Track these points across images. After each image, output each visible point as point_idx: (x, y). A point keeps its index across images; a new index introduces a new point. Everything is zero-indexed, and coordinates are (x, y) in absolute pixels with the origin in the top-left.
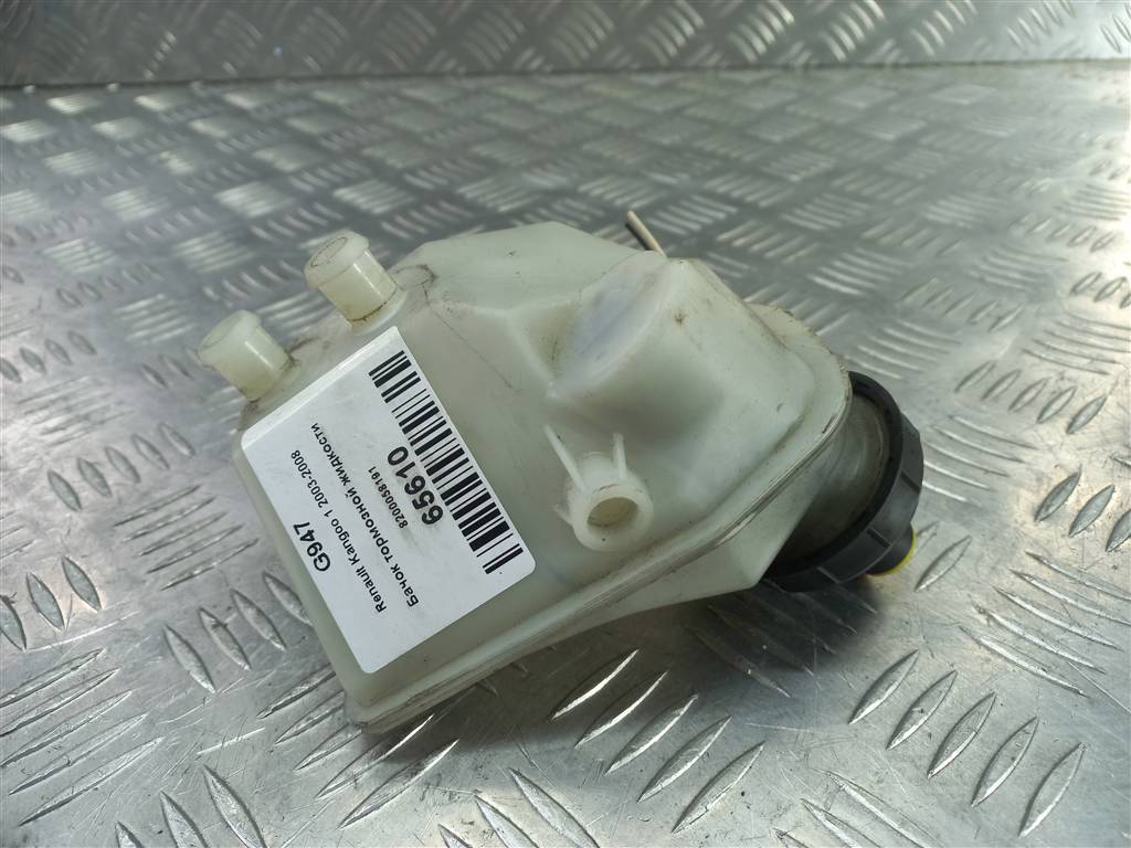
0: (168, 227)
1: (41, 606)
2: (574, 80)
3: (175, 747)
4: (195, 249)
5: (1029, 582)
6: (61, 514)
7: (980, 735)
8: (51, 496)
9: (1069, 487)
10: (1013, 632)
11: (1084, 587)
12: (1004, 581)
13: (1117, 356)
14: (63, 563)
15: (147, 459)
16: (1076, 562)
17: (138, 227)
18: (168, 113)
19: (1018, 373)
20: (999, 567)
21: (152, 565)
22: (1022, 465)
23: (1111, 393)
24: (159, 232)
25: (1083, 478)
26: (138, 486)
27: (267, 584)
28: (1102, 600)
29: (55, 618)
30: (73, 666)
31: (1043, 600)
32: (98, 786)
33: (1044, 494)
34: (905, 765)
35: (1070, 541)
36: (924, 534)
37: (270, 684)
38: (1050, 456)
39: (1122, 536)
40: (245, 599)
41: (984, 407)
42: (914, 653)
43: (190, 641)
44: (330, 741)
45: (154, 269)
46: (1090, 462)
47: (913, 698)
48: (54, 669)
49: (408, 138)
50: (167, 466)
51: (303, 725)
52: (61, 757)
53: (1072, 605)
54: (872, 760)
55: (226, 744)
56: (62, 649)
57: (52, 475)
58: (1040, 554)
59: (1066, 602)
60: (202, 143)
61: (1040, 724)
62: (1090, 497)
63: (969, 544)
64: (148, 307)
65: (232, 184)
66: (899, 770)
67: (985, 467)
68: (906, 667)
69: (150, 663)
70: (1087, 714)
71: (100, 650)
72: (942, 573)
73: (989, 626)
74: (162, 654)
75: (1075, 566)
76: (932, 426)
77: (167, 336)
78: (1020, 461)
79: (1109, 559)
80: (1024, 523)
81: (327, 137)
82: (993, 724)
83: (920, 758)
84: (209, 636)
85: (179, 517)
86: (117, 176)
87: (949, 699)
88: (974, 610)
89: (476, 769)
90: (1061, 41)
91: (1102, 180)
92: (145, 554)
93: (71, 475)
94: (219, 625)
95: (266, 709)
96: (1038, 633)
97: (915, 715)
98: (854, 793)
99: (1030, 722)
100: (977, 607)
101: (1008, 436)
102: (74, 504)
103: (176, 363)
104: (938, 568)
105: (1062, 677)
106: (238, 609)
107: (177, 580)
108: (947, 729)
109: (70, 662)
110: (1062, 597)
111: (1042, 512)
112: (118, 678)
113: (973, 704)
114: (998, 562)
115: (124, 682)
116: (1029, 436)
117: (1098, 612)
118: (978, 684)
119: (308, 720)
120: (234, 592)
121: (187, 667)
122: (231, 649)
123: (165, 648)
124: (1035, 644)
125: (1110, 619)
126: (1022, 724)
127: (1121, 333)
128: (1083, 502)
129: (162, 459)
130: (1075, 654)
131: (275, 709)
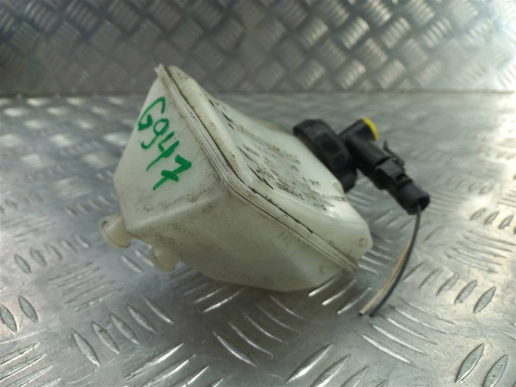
0: (81, 149)
1: (5, 321)
6: (19, 274)
8: (14, 266)
14: (19, 300)
15: (66, 249)
18: (82, 105)
19: (496, 213)
21: (67, 300)
24: (75, 150)
26: (61, 262)
27: (128, 310)
29: (12, 326)
30: (21, 352)
36: (471, 285)
37: (131, 362)
40: (116, 316)
41: (486, 227)
42: (481, 345)
43: (87, 338)
45: (73, 166)
47: (488, 368)
48: (10, 354)
50: (77, 252)
56: (15, 343)
57: (16, 256)
63: (495, 290)
64: (69, 182)
68: (478, 353)
69: (64, 350)
71: (36, 344)
72: (485, 304)
74: (71, 346)
76: (462, 236)
77: (79, 194)
78: (510, 251)
84: (97, 336)
85: (82, 276)
86: (57, 128)
87: (507, 370)
92: (64, 294)
93: (26, 256)
94: (102, 330)
95: (129, 375)
97: (491, 378)
100: (508, 321)
102: (27, 270)
103: (82, 205)
104: (482, 301)
106: (113, 323)
107: (81, 307)
109: (19, 350)
112: (45, 359)
115: (49, 360)
116: (511, 239)
119: (153, 381)
120: (110, 314)
121: (84, 353)
122: (109, 342)
123: (73, 342)
129: (75, 249)
131: (134, 375)
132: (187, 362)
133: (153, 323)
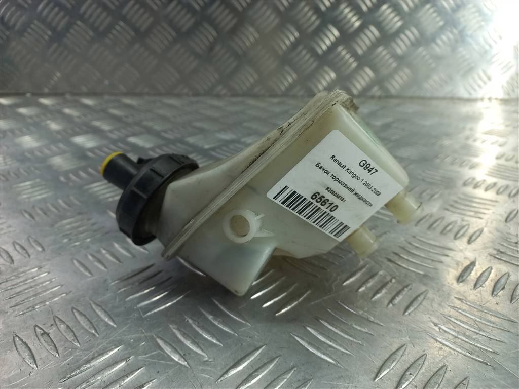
0: (47, 152)
2: (239, 99)
4: (57, 161)
5: (458, 311)
7: (441, 386)
9: (471, 267)
10: (452, 335)
11: (483, 313)
12: (446, 310)
13: (486, 211)
15: (19, 253)
17: (31, 151)
18: (53, 106)
19: (443, 218)
20: (443, 304)
21: (13, 304)
22: (448, 258)
23: (485, 226)
24: (41, 152)
25: (477, 263)
26: (12, 266)
27: (73, 313)
28: (493, 319)
31: (465, 319)
33: (460, 270)
35: (475, 292)
36: (406, 289)
37: (69, 364)
38: (461, 254)
39: (498, 289)
40: (60, 320)
41: (429, 233)
42: (405, 345)
43: (27, 342)
45: (36, 168)
46: (480, 256)
47: (406, 367)
49: (164, 119)
50: (29, 256)
53: (478, 321)
58: (461, 298)
59: (476, 320)
60: (68, 119)
61: (470, 381)
62: (481, 272)
63: (427, 293)
64: (30, 185)
65: (78, 134)
67: (432, 258)
68: (401, 352)
70: (492, 375)
72: (415, 307)
73: (440, 332)
74: (11, 349)
75: (478, 303)
76: (406, 241)
77: (39, 197)
78: (447, 256)
79: (494, 300)
80: (452, 283)
81: (126, 117)
82: (447, 380)
84: (38, 339)
85: (31, 280)
86: (25, 130)
87: (424, 368)
88: (432, 324)
90: (447, 90)
91: (470, 142)
92: (10, 298)
94: (44, 334)
95: (65, 377)
96: (464, 335)
97: (407, 376)
99: (465, 379)
100: (433, 323)
101: (441, 245)
103: (41, 209)
104: (413, 304)
105: (479, 356)
106: (57, 325)
107: (25, 311)
108: (424, 383)
110: (474, 318)
111: (460, 278)
113: (436, 370)
116: (451, 245)
117: (492, 325)
118: (437, 360)
119: (87, 383)
120: (55, 317)
121: (24, 356)
122: (49, 346)
123: (13, 345)
124: (463, 340)
125: (498, 328)
126: (461, 380)
127: (487, 202)
128: (479, 274)
129: (27, 253)
130: (483, 345)
131: (70, 377)
132: (123, 364)
133: (95, 326)
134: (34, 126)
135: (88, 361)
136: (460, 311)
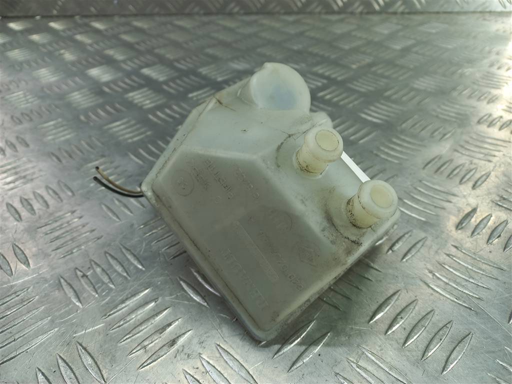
0: (64, 87)
1: (2, 267)
2: (253, 17)
3: (64, 333)
4: (76, 97)
5: (452, 259)
6: (12, 223)
7: (427, 329)
8: (7, 215)
9: (472, 215)
10: (444, 281)
11: (476, 261)
12: (441, 258)
13: (497, 153)
14: (13, 246)
15: (52, 197)
16: (473, 249)
17: (50, 86)
18: (64, 31)
19: (451, 161)
20: (439, 251)
21: (54, 248)
22: (452, 204)
23: (493, 171)
24: (59, 89)
25: (478, 210)
26: (48, 210)
27: (106, 257)
28: (484, 267)
29: (9, 272)
30: (17, 294)
31: (458, 267)
32: (28, 351)
33: (460, 217)
34: (393, 342)
35: (471, 239)
36: (406, 236)
37: (107, 304)
38: (464, 200)
39: (494, 237)
40: (96, 263)
41: (436, 177)
42: (399, 290)
43: (71, 283)
44: (134, 330)
45: (57, 107)
46: (482, 203)
47: (398, 311)
48: (8, 296)
49: (176, 45)
50: (62, 201)
51: (122, 323)
52: (11, 337)
53: (470, 269)
54: (378, 340)
55: (87, 331)
56: (12, 287)
57: (8, 205)
58: (457, 245)
59: (468, 268)
60: (80, 46)
61: (454, 323)
62: (481, 219)
63: (426, 240)
64: (54, 125)
65: (94, 66)
66: (390, 345)
67: (435, 205)
68: (396, 297)
69: (53, 293)
70: (475, 319)
71: (30, 287)
72: (413, 254)
73: (433, 278)
74: (58, 289)
75: (473, 251)
76: (412, 185)
77: (63, 139)
78: (450, 202)
79: (488, 248)
80: (451, 231)
81: (138, 43)
82: (433, 324)
83: (400, 339)
84: (80, 280)
85: (66, 225)
86: (40, 61)
87: (414, 312)
88: (427, 271)
89: (200, 343)
90: (479, 2)
91: (494, 70)
92: (51, 242)
93: (17, 205)
94: (84, 276)
95: (105, 315)
96: (455, 282)
97: (398, 320)
98: (369, 355)
99: (449, 323)
100: (428, 269)
101: (446, 190)
102: (18, 218)
103: (67, 152)
104: (411, 252)
105: (464, 302)
106: (93, 268)
107: (66, 254)
108: (412, 326)
109: (15, 293)
110: (466, 265)
111: (459, 226)
112: (38, 301)
113: (425, 314)
114: (438, 249)
115: (41, 302)
116: (455, 190)
117: (482, 272)
118: (427, 305)
119: (125, 320)
120: (91, 261)
121: (69, 296)
122: (90, 287)
123: (59, 286)
124: (453, 287)
125: (487, 276)
126: (445, 323)
127: (499, 143)
128: (478, 221)
129: (59, 198)
130: (471, 292)
131: (110, 315)
132: (152, 304)
133: (127, 269)
134: (49, 57)
135: (123, 302)
136: (454, 258)
